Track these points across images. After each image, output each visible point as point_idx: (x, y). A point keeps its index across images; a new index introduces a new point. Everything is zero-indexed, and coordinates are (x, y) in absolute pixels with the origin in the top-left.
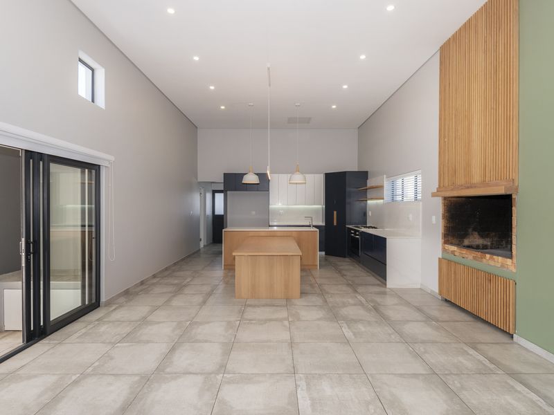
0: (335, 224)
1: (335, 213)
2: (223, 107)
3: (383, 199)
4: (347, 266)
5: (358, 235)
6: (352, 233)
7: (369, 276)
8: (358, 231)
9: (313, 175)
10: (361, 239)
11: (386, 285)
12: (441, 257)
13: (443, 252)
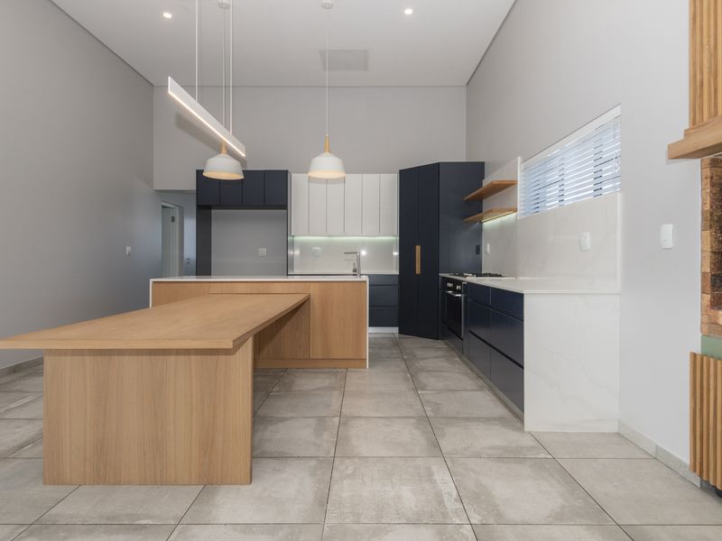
0: (418, 271)
1: (418, 248)
2: (167, 15)
3: (515, 210)
4: (436, 360)
5: (459, 292)
6: (450, 289)
7: (481, 388)
8: (459, 283)
9: (377, 176)
10: (466, 298)
11: (522, 421)
12: (698, 350)
13: (706, 336)
